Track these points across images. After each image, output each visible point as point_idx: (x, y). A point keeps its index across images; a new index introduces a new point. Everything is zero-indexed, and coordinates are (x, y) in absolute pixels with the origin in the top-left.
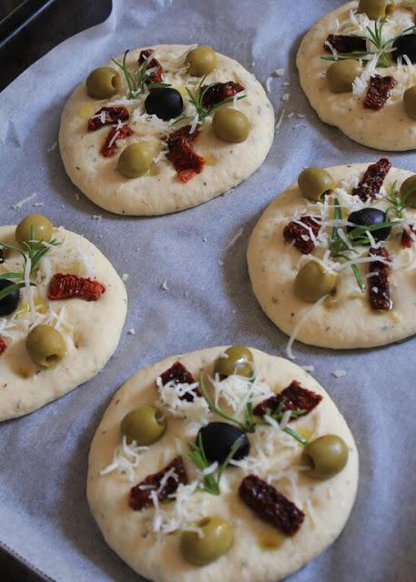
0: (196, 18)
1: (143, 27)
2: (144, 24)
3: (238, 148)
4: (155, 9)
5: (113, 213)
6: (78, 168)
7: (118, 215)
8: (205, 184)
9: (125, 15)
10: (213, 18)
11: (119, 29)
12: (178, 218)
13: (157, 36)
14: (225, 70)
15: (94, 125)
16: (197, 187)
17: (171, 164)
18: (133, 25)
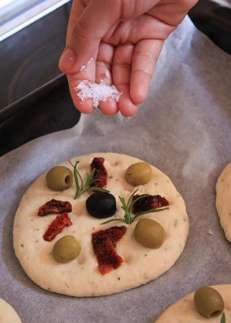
0: (145, 136)
1: (104, 135)
2: (105, 133)
3: (152, 253)
4: (115, 123)
5: (41, 288)
6: (22, 246)
7: (45, 290)
8: (119, 279)
9: (90, 124)
10: (157, 137)
11: (85, 133)
12: (91, 303)
13: (112, 144)
14: (156, 184)
15: (43, 212)
16: (112, 280)
17: (96, 256)
18: (96, 132)
